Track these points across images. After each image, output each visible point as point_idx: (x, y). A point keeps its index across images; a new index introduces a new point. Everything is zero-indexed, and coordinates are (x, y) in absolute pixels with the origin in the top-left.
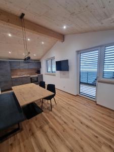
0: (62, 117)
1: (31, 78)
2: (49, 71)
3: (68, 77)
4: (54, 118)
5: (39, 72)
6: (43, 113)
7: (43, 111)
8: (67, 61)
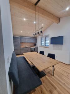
0: (66, 84)
1: (31, 49)
2: (42, 44)
3: (61, 50)
4: (59, 84)
5: (35, 45)
6: (46, 76)
7: (46, 75)
8: (63, 37)
